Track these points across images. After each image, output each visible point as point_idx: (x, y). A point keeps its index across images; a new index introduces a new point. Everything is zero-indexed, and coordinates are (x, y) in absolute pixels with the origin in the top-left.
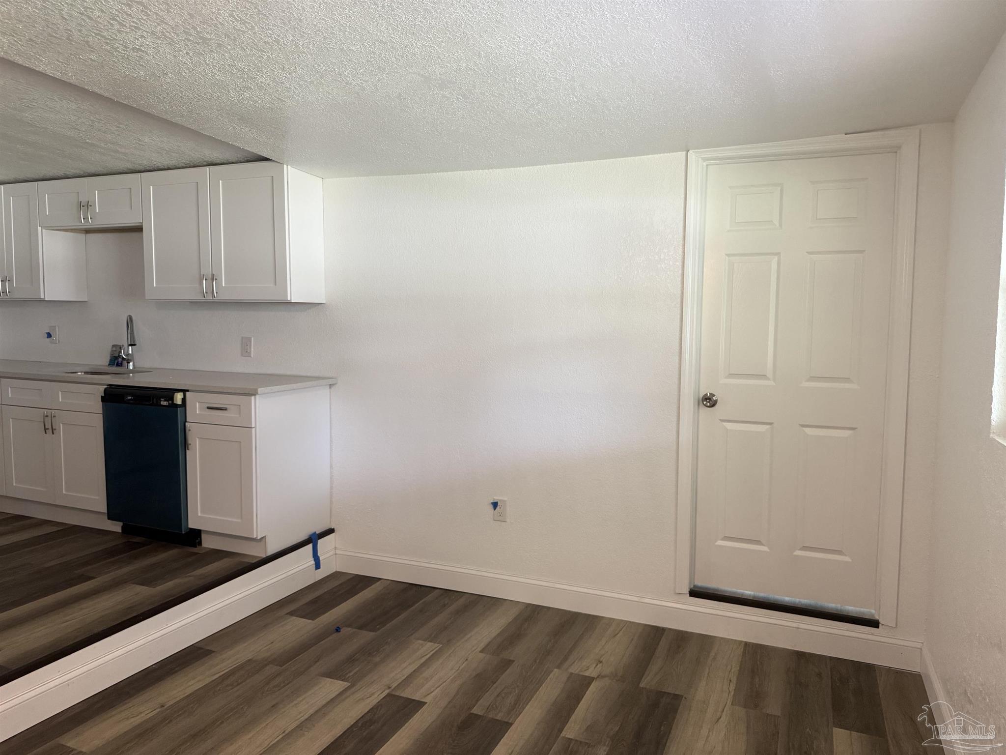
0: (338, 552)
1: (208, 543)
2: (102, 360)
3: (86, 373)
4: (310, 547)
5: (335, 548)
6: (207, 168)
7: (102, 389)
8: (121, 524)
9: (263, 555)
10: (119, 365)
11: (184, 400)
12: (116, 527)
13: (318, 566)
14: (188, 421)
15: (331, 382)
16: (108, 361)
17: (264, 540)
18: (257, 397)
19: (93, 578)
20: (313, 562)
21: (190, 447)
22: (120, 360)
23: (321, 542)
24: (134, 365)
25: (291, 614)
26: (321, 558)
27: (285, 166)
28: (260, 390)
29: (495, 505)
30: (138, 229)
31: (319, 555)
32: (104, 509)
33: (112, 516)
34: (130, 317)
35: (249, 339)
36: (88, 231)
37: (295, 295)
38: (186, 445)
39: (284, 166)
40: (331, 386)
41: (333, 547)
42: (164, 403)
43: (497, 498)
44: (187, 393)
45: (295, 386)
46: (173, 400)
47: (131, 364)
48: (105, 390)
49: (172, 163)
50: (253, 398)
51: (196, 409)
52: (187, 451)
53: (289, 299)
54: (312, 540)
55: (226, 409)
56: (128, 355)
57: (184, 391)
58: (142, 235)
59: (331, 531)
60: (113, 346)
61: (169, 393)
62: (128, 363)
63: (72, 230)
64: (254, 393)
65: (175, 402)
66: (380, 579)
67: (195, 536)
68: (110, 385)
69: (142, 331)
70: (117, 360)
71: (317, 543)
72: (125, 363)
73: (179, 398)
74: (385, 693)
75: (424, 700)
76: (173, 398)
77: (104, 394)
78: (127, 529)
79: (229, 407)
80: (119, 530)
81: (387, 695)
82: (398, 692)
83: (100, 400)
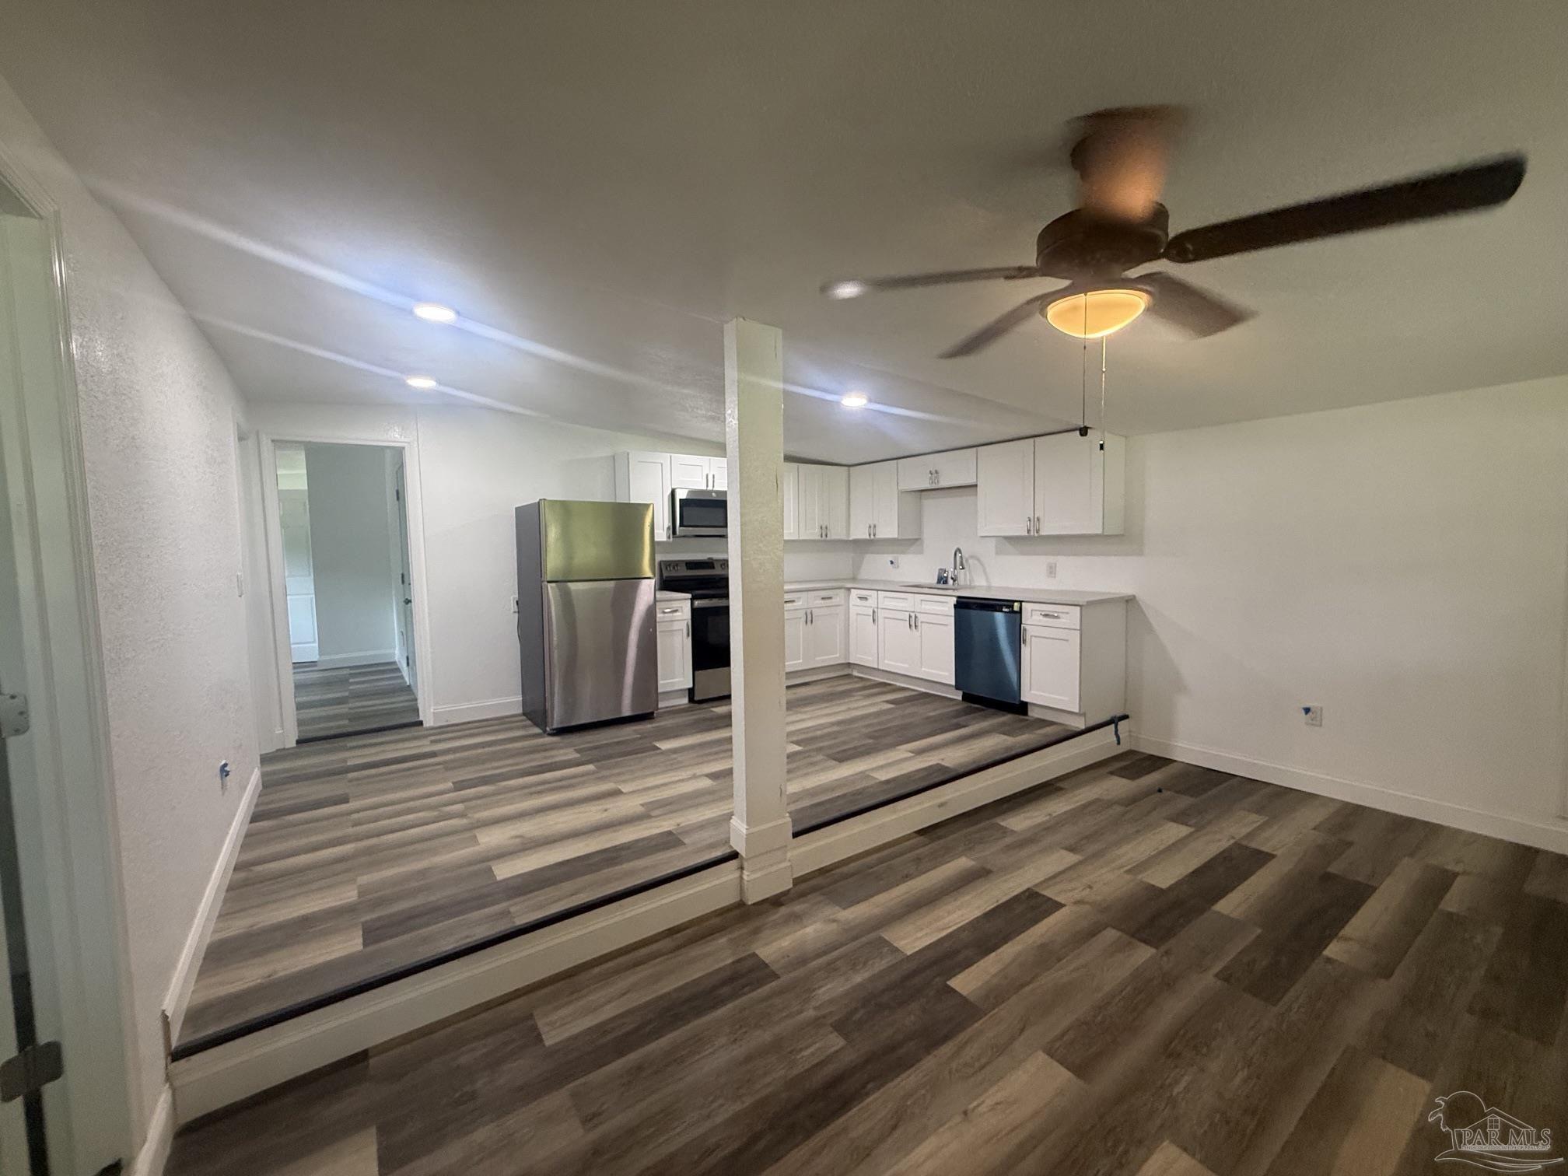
0: (1132, 734)
1: (1033, 713)
4: (1113, 726)
5: (1130, 731)
7: (954, 600)
8: (962, 694)
9: (1083, 727)
11: (1021, 608)
12: (957, 696)
13: (1119, 743)
14: (1024, 622)
20: (1115, 739)
21: (1025, 642)
23: (1120, 724)
25: (1112, 773)
26: (1121, 737)
29: (1307, 710)
30: (974, 486)
31: (1119, 734)
32: (953, 684)
33: (957, 687)
34: (958, 549)
35: (1055, 565)
38: (1021, 641)
40: (1127, 601)
41: (1128, 729)
42: (1004, 611)
43: (1307, 705)
44: (1023, 604)
46: (1011, 609)
48: (957, 600)
50: (1081, 609)
51: (1030, 615)
52: (1022, 645)
54: (1114, 721)
55: (1057, 616)
57: (1021, 602)
58: (977, 491)
59: (1126, 717)
60: (940, 569)
61: (1009, 603)
65: (1014, 609)
66: (1175, 761)
67: (1022, 708)
68: (961, 597)
70: (943, 579)
71: (1117, 725)
72: (950, 581)
73: (1017, 606)
74: (1232, 841)
75: (1275, 853)
76: (1012, 607)
77: (955, 603)
78: (967, 697)
79: (1060, 615)
80: (960, 698)
81: (1235, 843)
82: (1244, 843)
83: (953, 606)
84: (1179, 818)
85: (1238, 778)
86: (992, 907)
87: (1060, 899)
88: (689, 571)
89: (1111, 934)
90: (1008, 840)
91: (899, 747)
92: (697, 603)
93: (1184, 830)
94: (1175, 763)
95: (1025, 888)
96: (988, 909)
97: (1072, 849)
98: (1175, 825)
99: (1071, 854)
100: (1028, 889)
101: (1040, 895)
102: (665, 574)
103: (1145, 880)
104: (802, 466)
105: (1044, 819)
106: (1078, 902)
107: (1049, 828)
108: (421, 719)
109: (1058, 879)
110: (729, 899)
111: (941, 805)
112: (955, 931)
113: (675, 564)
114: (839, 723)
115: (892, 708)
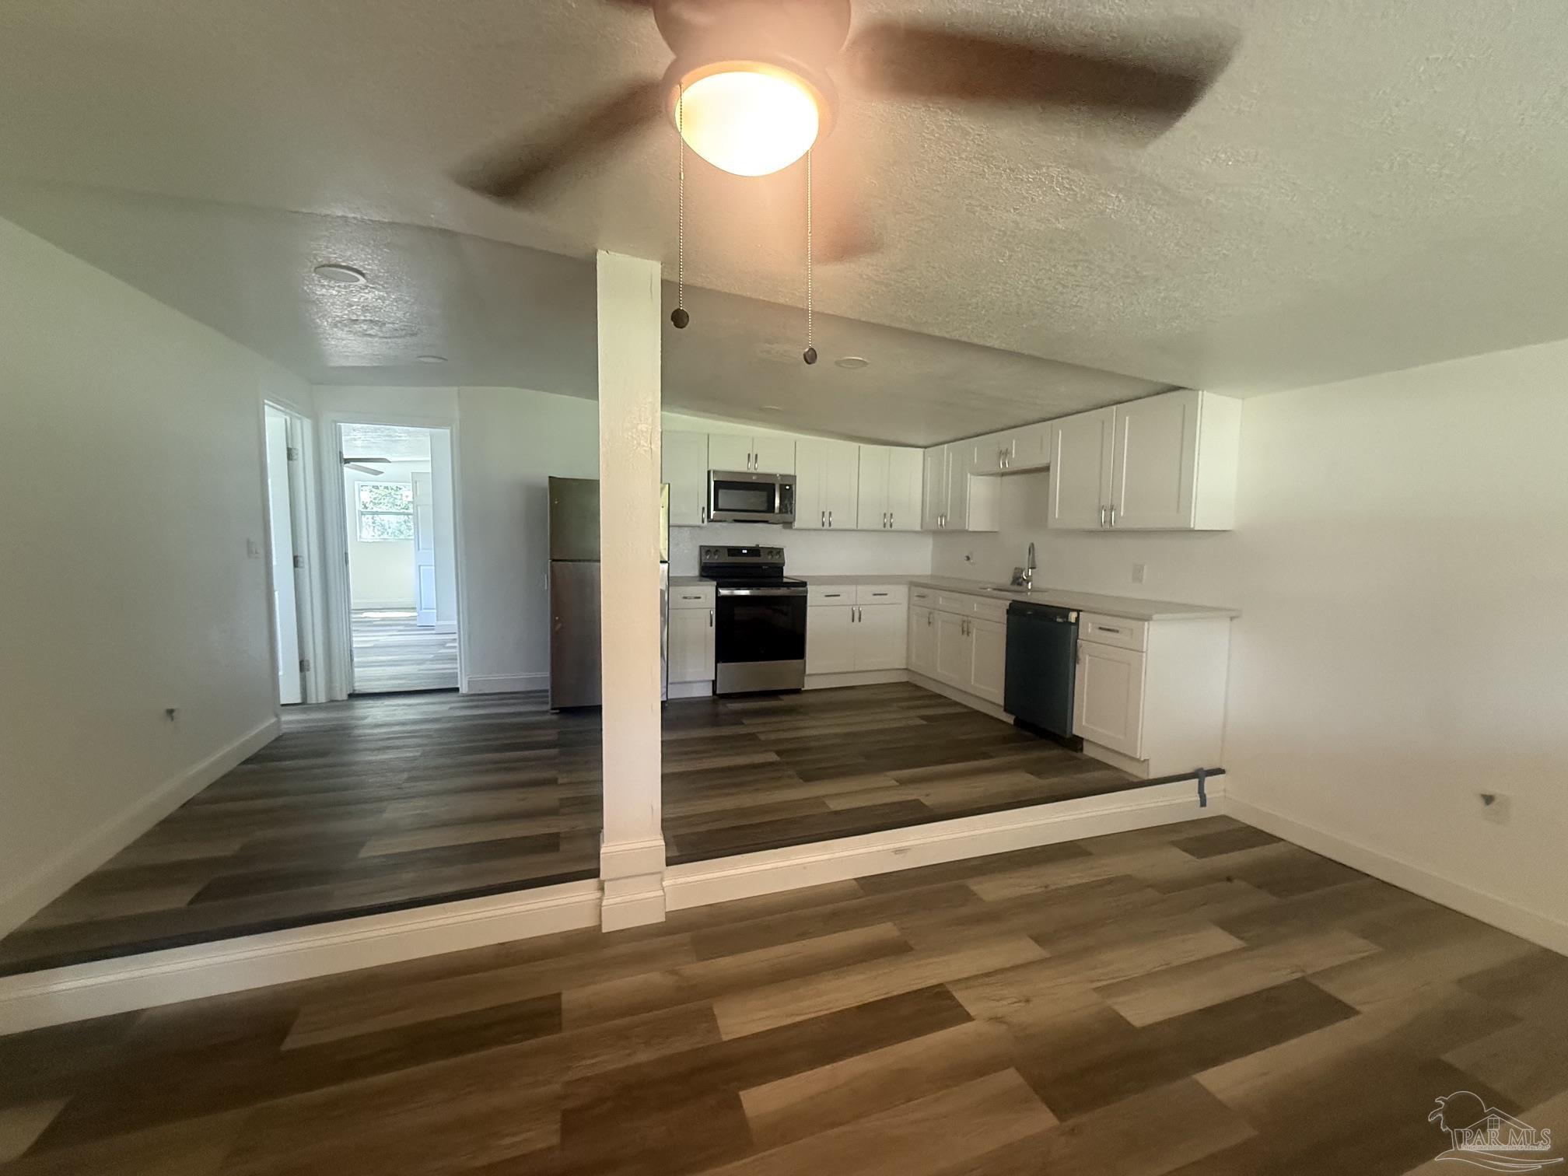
0: (1227, 795)
1: (1089, 751)
2: (1006, 579)
3: (995, 589)
4: (1196, 781)
5: (1224, 790)
6: (1114, 407)
7: (1008, 603)
8: (1014, 717)
9: (1145, 777)
10: (1020, 584)
11: (1077, 619)
12: (1010, 719)
13: (1203, 804)
14: (1079, 637)
15: (1233, 614)
16: (1011, 579)
17: (1146, 762)
18: (1151, 622)
19: (991, 757)
20: (1198, 798)
21: (1080, 662)
22: (1021, 580)
23: (1208, 780)
24: (1032, 585)
25: (1175, 844)
26: (1208, 796)
27: (1200, 392)
28: (1155, 617)
29: (1489, 799)
30: (1047, 469)
31: (1205, 792)
32: (1002, 703)
33: (1008, 709)
34: (1033, 544)
35: (1142, 567)
36: (1003, 474)
37: (1199, 522)
38: (1076, 660)
39: (1198, 394)
40: (1232, 618)
41: (1222, 788)
42: (1059, 620)
43: (1492, 791)
44: (1081, 613)
45: (1184, 615)
46: (1067, 619)
47: (1030, 584)
48: (1010, 604)
49: (1080, 407)
50: (1146, 623)
51: (1088, 628)
52: (1077, 666)
53: (1192, 526)
54: (1199, 775)
55: (1118, 631)
56: (1027, 576)
57: (1078, 611)
58: (1049, 475)
59: (1220, 771)
60: (1016, 568)
61: (1065, 612)
62: (1028, 583)
63: (992, 475)
64: (1148, 619)
65: (1069, 620)
66: (1282, 840)
67: (1077, 743)
68: (1013, 601)
69: (1041, 556)
70: (1018, 580)
71: (1204, 780)
72: (1025, 583)
73: (1073, 616)
74: (1298, 975)
75: (1358, 1008)
76: (1067, 617)
77: (1008, 608)
78: (1018, 723)
79: (1121, 630)
80: (1012, 722)
81: (1303, 978)
82: (1316, 982)
83: (1005, 612)
84: (1229, 925)
85: (1368, 879)
86: (876, 999)
87: (971, 1010)
88: (730, 558)
89: (1010, 1077)
90: (964, 911)
91: (888, 773)
92: (724, 592)
93: (1230, 943)
94: (1282, 843)
95: (934, 982)
96: (871, 1000)
97: (1039, 940)
98: (1220, 931)
99: (1036, 946)
100: (940, 985)
101: (952, 998)
102: (703, 561)
103: (1116, 1007)
104: (865, 447)
105: (1035, 891)
106: (997, 1020)
107: (1027, 904)
108: (459, 686)
109: (992, 980)
110: (585, 922)
111: (898, 851)
112: (809, 1020)
113: (717, 550)
114: (847, 735)
115: (923, 725)
